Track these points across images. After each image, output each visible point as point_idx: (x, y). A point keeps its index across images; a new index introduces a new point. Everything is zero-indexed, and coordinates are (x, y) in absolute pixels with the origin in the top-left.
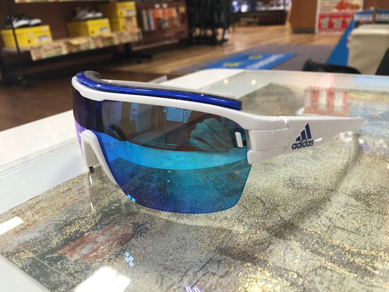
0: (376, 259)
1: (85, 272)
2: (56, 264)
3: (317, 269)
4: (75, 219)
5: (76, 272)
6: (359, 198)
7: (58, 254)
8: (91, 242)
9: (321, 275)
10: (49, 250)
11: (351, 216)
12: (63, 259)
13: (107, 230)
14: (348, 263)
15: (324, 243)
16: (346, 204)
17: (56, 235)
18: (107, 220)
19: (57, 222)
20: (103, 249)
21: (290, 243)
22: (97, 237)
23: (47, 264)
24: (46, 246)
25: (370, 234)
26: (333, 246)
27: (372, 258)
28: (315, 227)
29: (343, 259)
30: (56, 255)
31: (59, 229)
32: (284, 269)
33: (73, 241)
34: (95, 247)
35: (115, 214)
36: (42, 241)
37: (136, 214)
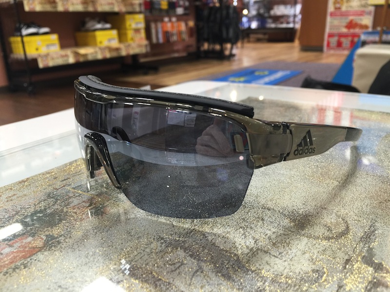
6: (294, 219)
13: (17, 242)
18: (23, 231)
20: (4, 262)
21: (203, 265)
22: (4, 248)
35: (34, 224)
37: (55, 225)
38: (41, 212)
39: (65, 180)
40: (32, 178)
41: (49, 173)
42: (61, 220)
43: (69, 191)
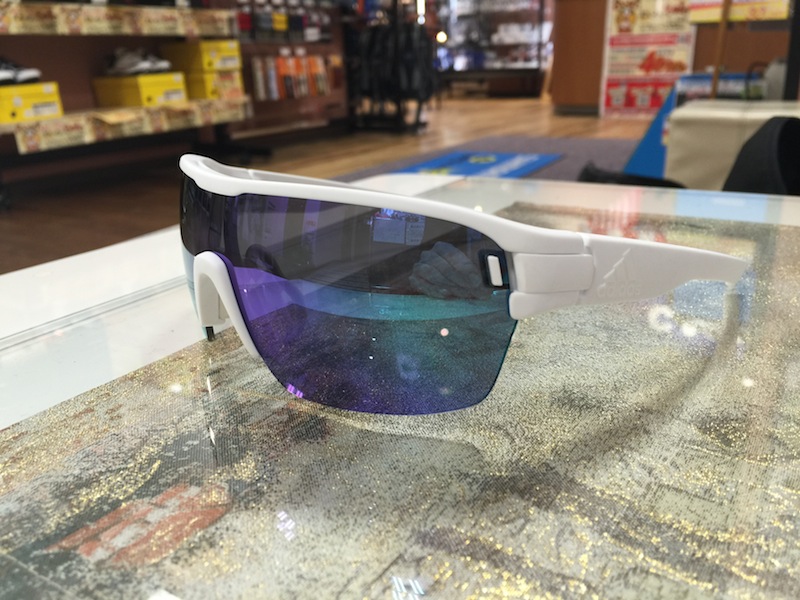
0: (749, 551)
1: (121, 586)
2: (55, 571)
3: (627, 574)
4: (101, 473)
5: (100, 587)
6: (706, 428)
7: (61, 547)
8: (135, 522)
9: (636, 587)
10: (38, 540)
11: (693, 464)
12: (71, 559)
13: (171, 496)
14: (693, 562)
15: (639, 520)
16: (681, 440)
17: (57, 507)
18: (172, 475)
19: (59, 480)
20: (161, 538)
21: (568, 520)
22: (149, 510)
23: (35, 569)
24: (31, 531)
25: (735, 499)
26: (659, 526)
27: (742, 548)
28: (619, 486)
29: (682, 551)
30: (54, 550)
31: (62, 493)
32: (558, 575)
33: (95, 519)
34: (144, 532)
35: (189, 461)
36: (23, 519)
37: (237, 461)
40: (144, 371)
41: (175, 360)
42: (243, 450)
43: (234, 394)
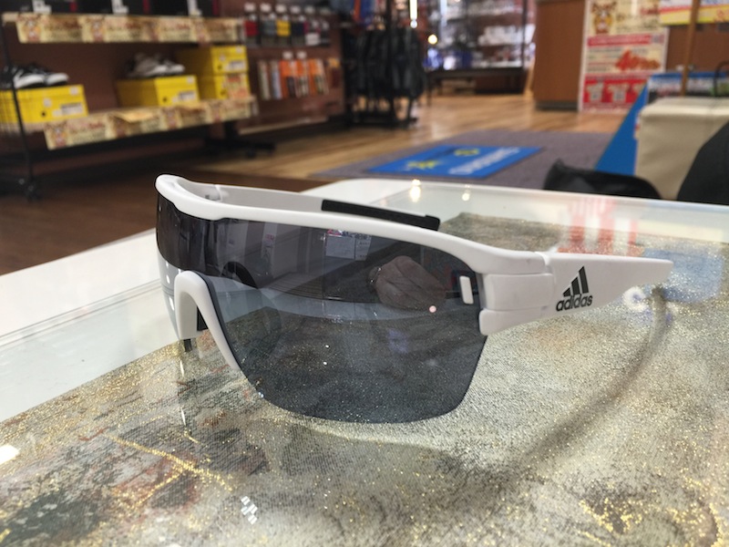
6: (599, 506)
16: (568, 522)
38: (53, 498)
39: (103, 415)
40: (34, 411)
41: (69, 399)
42: (96, 520)
43: (112, 445)
